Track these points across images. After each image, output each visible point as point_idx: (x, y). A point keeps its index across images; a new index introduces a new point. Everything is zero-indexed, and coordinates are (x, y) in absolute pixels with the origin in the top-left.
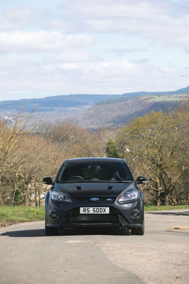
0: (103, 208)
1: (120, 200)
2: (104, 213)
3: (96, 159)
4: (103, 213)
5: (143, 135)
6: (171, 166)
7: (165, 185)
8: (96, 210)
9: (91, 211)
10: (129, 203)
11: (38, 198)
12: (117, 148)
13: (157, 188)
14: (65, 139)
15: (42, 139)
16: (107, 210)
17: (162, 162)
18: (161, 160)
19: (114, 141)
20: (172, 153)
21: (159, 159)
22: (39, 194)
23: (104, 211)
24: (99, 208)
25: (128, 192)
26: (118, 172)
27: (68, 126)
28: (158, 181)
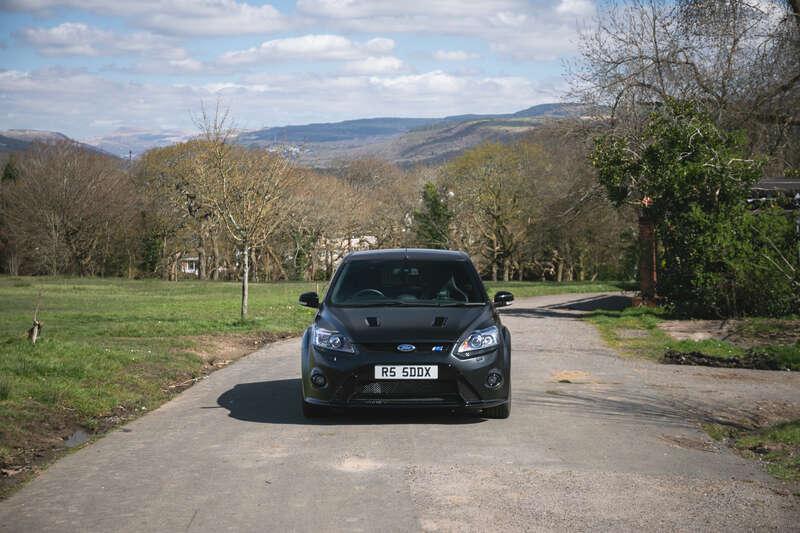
0: (423, 367)
1: (461, 349)
2: (428, 377)
3: (410, 254)
4: (423, 377)
5: (473, 174)
6: (514, 218)
7: (503, 243)
8: (409, 371)
9: (399, 372)
10: (480, 355)
11: (329, 260)
12: (438, 193)
13: (493, 247)
14: (367, 179)
15: (336, 180)
16: (434, 372)
17: (500, 213)
18: (499, 209)
19: (434, 183)
20: (515, 201)
21: (496, 207)
22: (332, 255)
23: (428, 373)
24: (416, 367)
25: (478, 331)
26: (453, 279)
27: (371, 161)
28: (494, 237)
